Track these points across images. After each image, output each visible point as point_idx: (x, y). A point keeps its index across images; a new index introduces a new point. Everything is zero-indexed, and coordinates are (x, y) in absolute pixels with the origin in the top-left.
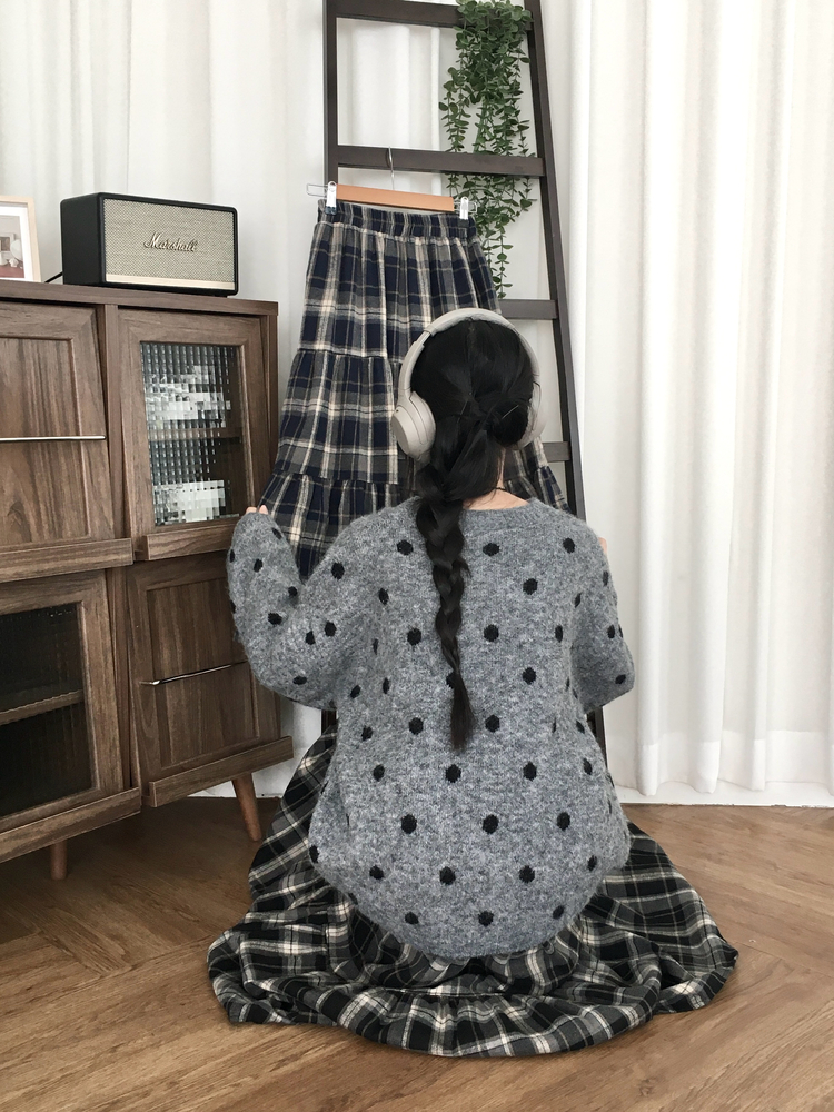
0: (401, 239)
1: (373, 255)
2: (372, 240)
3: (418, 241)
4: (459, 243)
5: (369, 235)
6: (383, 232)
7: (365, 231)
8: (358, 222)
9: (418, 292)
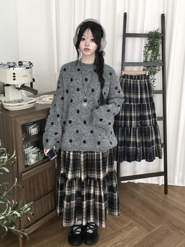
0: (135, 81)
1: (130, 84)
2: (130, 81)
3: (138, 81)
4: (146, 80)
5: (130, 80)
6: (132, 79)
7: (129, 80)
8: (128, 78)
9: (138, 91)
